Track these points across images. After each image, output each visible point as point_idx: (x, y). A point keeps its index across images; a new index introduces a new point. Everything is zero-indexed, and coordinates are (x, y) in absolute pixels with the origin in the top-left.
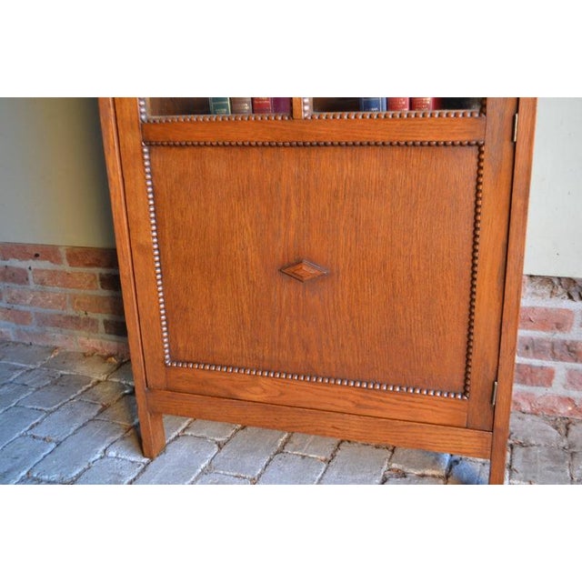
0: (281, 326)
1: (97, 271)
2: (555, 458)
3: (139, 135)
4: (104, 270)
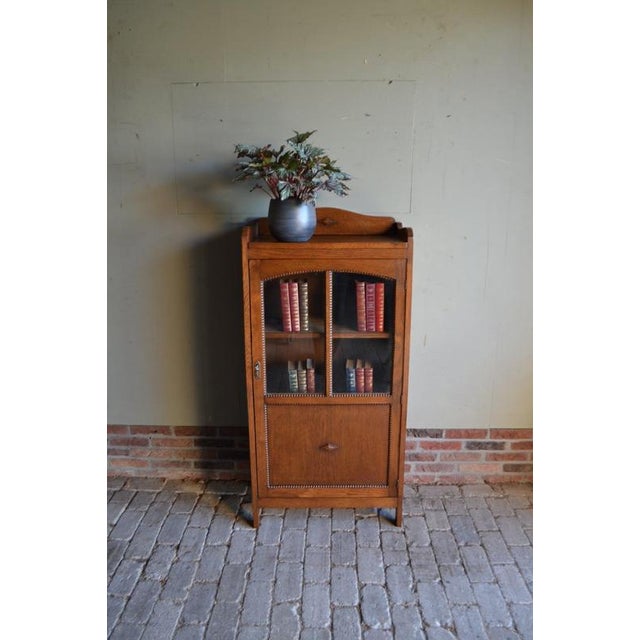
1: (193, 438)
2: (415, 502)
3: (263, 401)
4: (197, 437)
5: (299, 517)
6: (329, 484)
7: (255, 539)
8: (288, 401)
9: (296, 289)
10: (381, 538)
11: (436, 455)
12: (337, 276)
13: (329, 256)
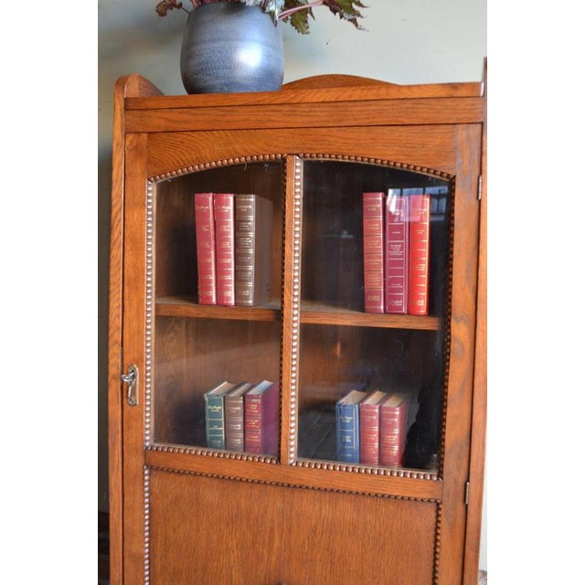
3: (141, 459)
8: (196, 466)
9: (230, 208)
12: (312, 170)
13: (299, 121)
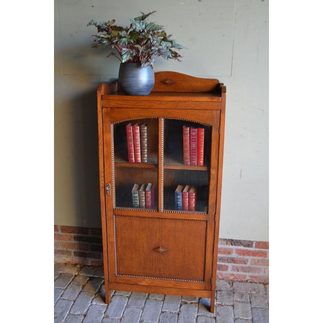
0: (153, 264)
1: (73, 235)
2: (228, 294)
3: (112, 213)
4: (75, 235)
5: (139, 299)
6: (160, 277)
7: (105, 313)
8: (131, 214)
9: (138, 131)
10: (197, 320)
11: (247, 260)
13: (163, 106)
